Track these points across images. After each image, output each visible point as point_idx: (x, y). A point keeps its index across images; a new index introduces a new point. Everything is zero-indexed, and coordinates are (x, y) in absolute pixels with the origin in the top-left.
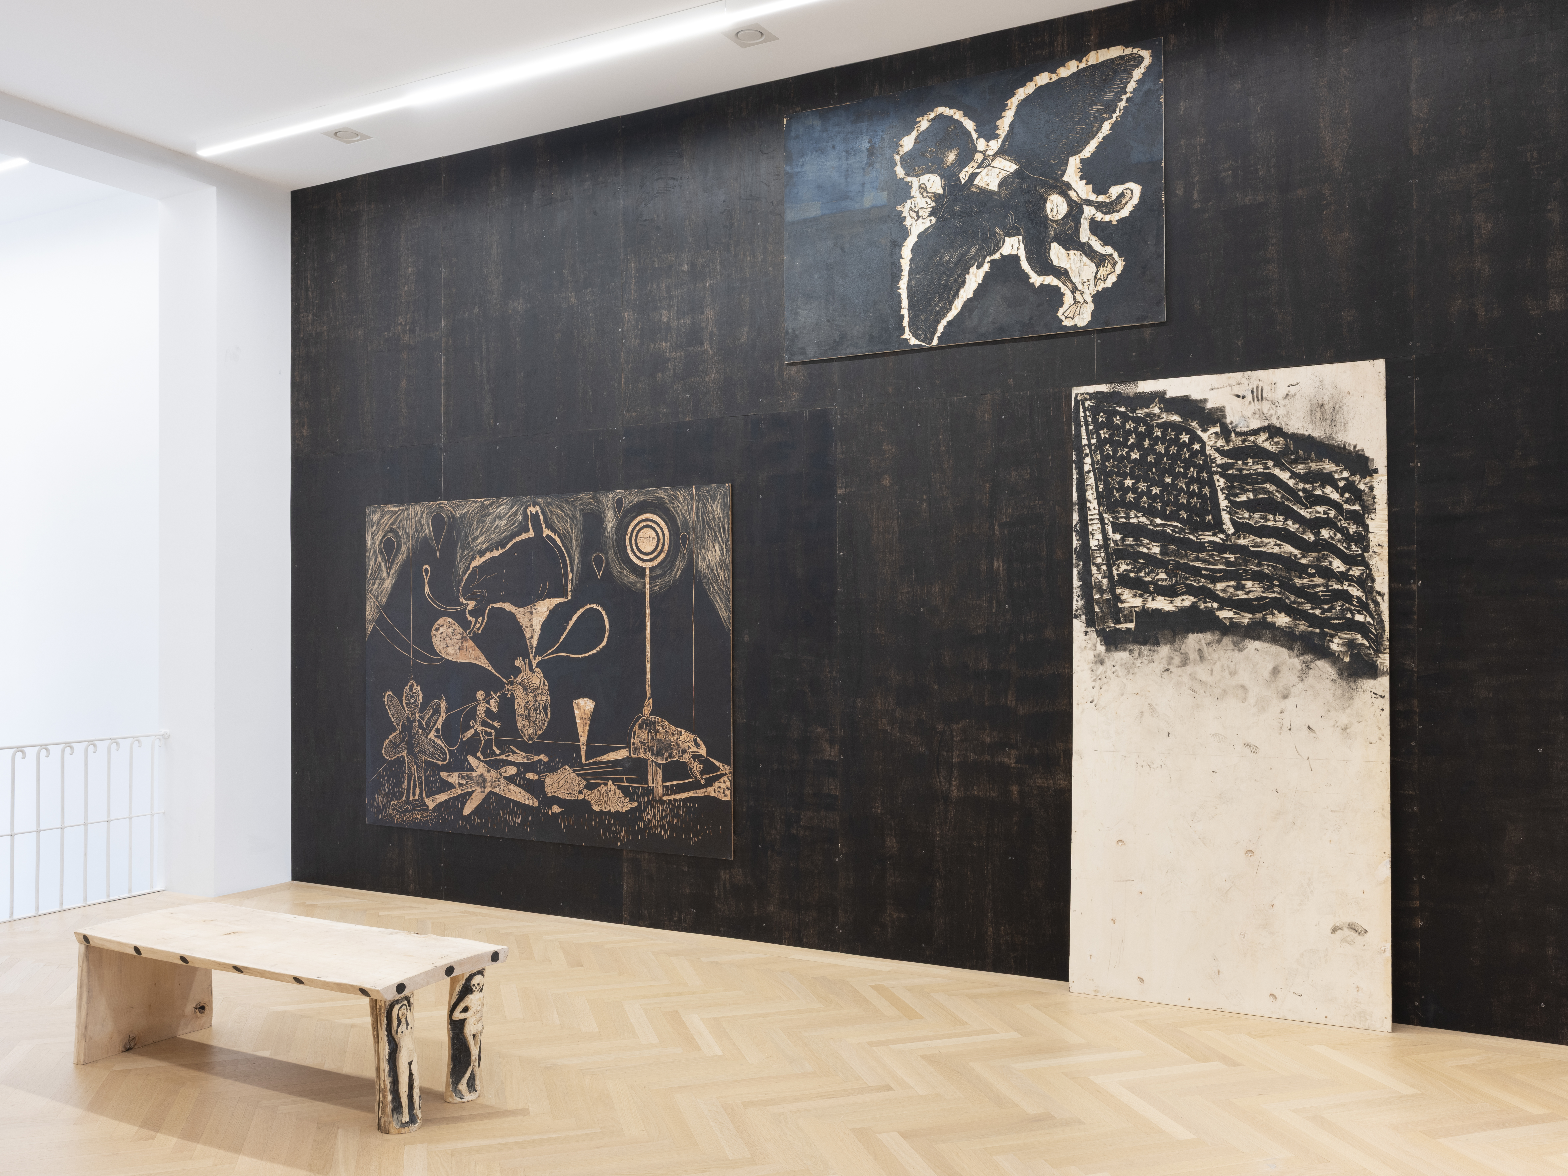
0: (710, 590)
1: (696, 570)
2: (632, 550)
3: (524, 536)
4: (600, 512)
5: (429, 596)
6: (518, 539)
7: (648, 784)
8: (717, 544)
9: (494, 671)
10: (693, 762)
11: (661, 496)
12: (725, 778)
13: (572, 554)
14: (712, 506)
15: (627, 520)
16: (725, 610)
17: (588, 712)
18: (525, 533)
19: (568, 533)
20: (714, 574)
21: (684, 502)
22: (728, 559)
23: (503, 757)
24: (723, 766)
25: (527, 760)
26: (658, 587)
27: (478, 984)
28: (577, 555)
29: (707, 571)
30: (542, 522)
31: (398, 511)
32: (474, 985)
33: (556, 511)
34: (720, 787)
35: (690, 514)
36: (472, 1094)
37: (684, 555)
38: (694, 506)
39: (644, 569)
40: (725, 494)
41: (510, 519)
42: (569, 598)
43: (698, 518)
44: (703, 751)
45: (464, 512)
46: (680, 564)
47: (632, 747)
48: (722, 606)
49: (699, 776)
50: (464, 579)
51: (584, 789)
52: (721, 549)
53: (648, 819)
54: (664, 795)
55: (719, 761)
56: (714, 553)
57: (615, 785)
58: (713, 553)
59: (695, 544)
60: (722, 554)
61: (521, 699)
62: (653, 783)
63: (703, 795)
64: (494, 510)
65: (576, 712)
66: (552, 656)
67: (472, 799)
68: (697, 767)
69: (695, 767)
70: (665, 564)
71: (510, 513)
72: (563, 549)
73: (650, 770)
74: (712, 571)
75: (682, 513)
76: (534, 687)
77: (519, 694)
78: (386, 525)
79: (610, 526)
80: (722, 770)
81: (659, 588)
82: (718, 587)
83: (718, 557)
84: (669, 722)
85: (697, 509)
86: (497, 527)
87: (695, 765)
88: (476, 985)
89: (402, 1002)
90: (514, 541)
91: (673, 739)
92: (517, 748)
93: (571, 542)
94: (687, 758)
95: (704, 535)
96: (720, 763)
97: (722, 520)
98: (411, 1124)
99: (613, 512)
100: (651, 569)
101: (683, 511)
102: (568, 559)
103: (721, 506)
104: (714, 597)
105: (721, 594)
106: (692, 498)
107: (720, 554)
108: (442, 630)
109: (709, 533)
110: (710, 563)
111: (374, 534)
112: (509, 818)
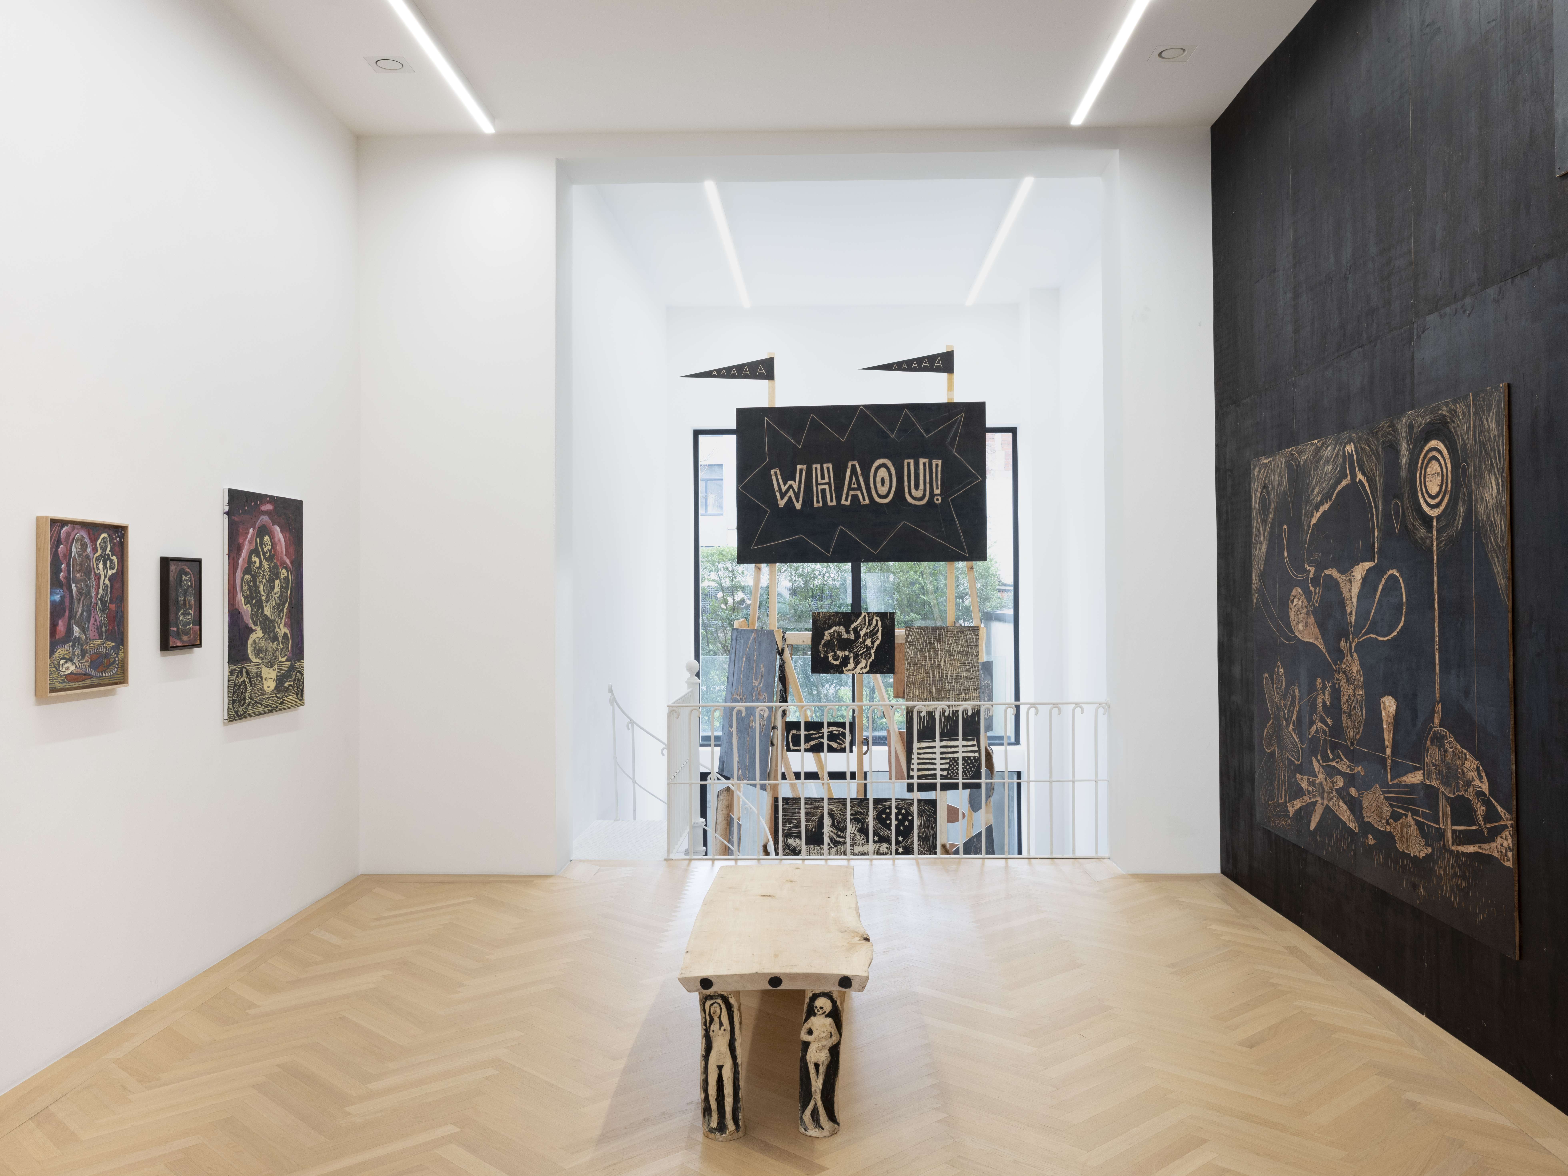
0: (1488, 546)
1: (1475, 517)
2: (1422, 494)
3: (1344, 483)
4: (1396, 444)
5: (1287, 561)
6: (1340, 487)
7: (1439, 825)
8: (1493, 477)
9: (1327, 654)
10: (1477, 801)
11: (1444, 413)
12: (1506, 833)
13: (1377, 503)
14: (1487, 421)
15: (1417, 452)
16: (1503, 576)
17: (1391, 715)
18: (1345, 479)
19: (1374, 476)
20: (1491, 521)
21: (1463, 419)
22: (1503, 499)
23: (1334, 763)
24: (1505, 813)
25: (1350, 770)
26: (1443, 543)
27: (822, 1008)
28: (1380, 505)
29: (1485, 518)
30: (1355, 463)
31: (1269, 462)
32: (816, 1007)
33: (1365, 447)
34: (1502, 845)
35: (1468, 434)
36: (817, 1130)
37: (1464, 495)
38: (1472, 423)
39: (1431, 518)
40: (1499, 401)
41: (1334, 462)
42: (1376, 561)
43: (1475, 440)
44: (1485, 788)
45: (1305, 458)
46: (1461, 509)
47: (1426, 768)
48: (1499, 569)
49: (1482, 823)
50: (1308, 539)
51: (1390, 818)
52: (1497, 484)
53: (1440, 873)
54: (1453, 845)
55: (1502, 806)
56: (1491, 489)
57: (1414, 819)
58: (1489, 491)
59: (1474, 478)
60: (1498, 491)
61: (1346, 691)
62: (1443, 825)
63: (1486, 853)
64: (1324, 453)
65: (1383, 714)
66: (1365, 637)
67: (1316, 811)
68: (1480, 810)
69: (1479, 809)
70: (1449, 510)
71: (1334, 455)
72: (1370, 496)
73: (1441, 805)
74: (1489, 517)
75: (1461, 433)
76: (1354, 678)
77: (1344, 685)
78: (1262, 479)
79: (1404, 461)
80: (1504, 820)
81: (1445, 545)
82: (1495, 541)
83: (1494, 496)
84: (1456, 739)
85: (1474, 426)
86: (1326, 474)
87: (1479, 806)
88: (818, 1008)
89: (716, 999)
90: (1337, 490)
91: (1459, 763)
92: (1343, 755)
93: (1376, 488)
94: (1471, 795)
95: (1481, 465)
96: (1502, 809)
97: (1497, 439)
98: (719, 1132)
99: (1407, 442)
100: (1438, 518)
101: (1462, 432)
102: (1374, 510)
103: (1496, 419)
104: (1492, 556)
105: (1498, 551)
106: (1469, 412)
107: (1496, 491)
108: (1295, 602)
109: (1485, 461)
110: (1487, 505)
111: (1256, 491)
112: (1339, 842)
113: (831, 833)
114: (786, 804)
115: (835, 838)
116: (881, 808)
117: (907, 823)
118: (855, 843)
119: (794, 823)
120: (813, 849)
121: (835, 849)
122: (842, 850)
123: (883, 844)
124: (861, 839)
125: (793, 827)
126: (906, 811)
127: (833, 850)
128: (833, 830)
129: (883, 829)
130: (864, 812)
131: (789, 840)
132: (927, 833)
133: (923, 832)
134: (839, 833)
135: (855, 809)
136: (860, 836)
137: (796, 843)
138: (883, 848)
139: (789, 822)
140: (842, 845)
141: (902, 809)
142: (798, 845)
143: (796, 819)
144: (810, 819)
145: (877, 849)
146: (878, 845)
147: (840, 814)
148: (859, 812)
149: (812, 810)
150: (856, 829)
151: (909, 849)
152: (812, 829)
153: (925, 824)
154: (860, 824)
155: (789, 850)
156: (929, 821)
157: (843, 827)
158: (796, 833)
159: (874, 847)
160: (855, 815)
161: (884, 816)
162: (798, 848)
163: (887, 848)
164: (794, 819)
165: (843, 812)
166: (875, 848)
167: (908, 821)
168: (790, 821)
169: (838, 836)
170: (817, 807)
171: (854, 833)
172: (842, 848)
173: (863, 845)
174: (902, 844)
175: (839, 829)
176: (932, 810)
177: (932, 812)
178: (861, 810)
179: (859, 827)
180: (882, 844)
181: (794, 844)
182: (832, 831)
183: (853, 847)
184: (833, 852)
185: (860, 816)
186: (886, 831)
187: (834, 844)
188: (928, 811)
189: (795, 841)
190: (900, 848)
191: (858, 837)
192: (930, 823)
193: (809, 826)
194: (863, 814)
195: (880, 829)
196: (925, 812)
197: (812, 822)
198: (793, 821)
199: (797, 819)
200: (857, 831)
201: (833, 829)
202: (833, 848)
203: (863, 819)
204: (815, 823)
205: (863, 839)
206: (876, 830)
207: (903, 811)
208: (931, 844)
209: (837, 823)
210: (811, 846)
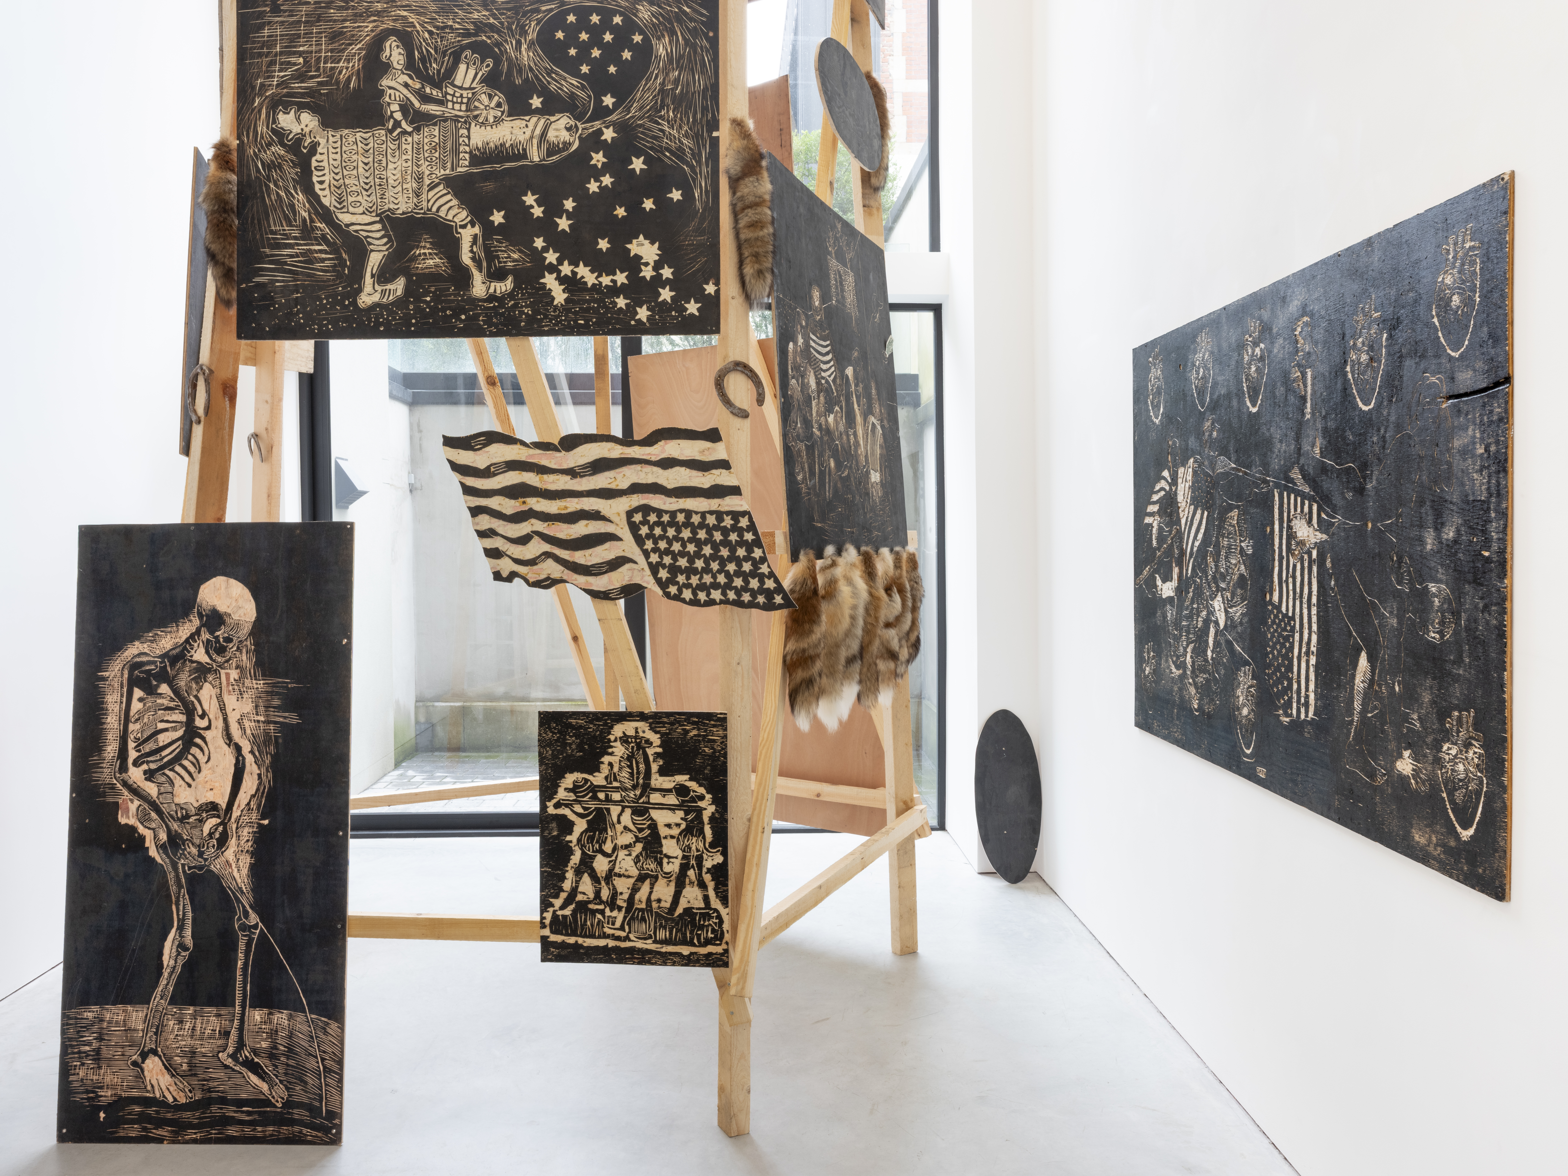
113: (405, 91)
114: (272, 11)
115: (417, 104)
116: (551, 10)
117: (627, 55)
118: (476, 117)
119: (295, 64)
120: (351, 139)
121: (416, 137)
122: (436, 140)
123: (558, 116)
124: (493, 105)
125: (293, 77)
126: (627, 20)
127: (410, 139)
128: (410, 82)
129: (557, 74)
130: (502, 23)
131: (281, 117)
132: (688, 84)
133: (676, 81)
134: (428, 90)
135: (476, 15)
136: (490, 97)
137: (303, 126)
138: (557, 130)
139: (281, 64)
140: (435, 124)
141: (614, 13)
142: (307, 130)
143: (300, 54)
144: (343, 50)
145: (538, 132)
146: (542, 121)
147: (431, 33)
148: (486, 25)
149: (347, 24)
150: (476, 74)
151: (634, 129)
152: (349, 80)
153: (681, 57)
154: (490, 61)
155: (283, 145)
156: (694, 47)
157: (439, 71)
158: (302, 95)
159: (531, 127)
160: (476, 35)
161: (560, 35)
162: (309, 141)
163: (568, 129)
164: (295, 53)
165: (437, 28)
166: (533, 131)
167: (633, 47)
168: (284, 59)
169: (426, 99)
170: (361, 15)
171: (470, 88)
172: (436, 133)
173: (498, 121)
174: (614, 117)
175: (426, 79)
176: (702, 15)
177: (703, 23)
178: (492, 20)
179: (485, 70)
180: (553, 119)
181: (296, 129)
182: (406, 85)
183: (469, 130)
184: (409, 147)
185: (489, 38)
186: (565, 79)
187: (411, 123)
188: (691, 20)
189: (298, 119)
190: (607, 127)
191: (484, 98)
192: (695, 52)
193: (340, 72)
194: (498, 32)
195: (549, 75)
196: (680, 21)
197: (348, 61)
198: (293, 60)
199: (304, 52)
200: (482, 81)
201: (411, 77)
202: (410, 134)
203: (498, 44)
204: (356, 64)
205: (499, 105)
206: (536, 77)
207: (617, 20)
208: (699, 116)
209: (423, 59)
210: (346, 131)
